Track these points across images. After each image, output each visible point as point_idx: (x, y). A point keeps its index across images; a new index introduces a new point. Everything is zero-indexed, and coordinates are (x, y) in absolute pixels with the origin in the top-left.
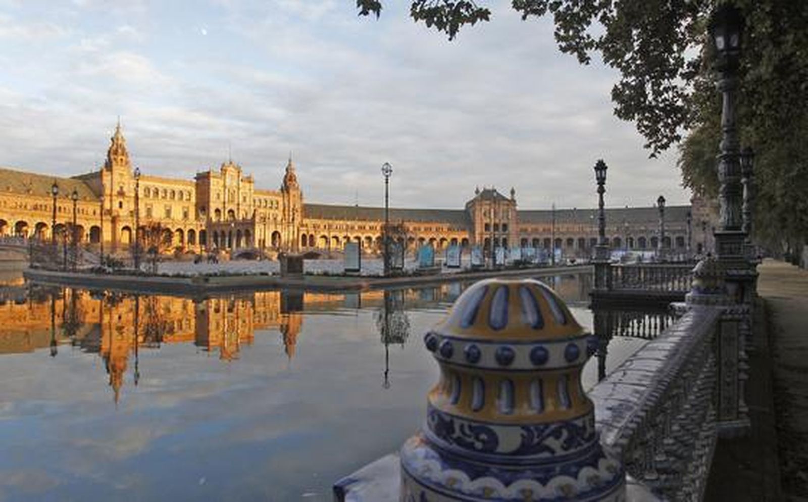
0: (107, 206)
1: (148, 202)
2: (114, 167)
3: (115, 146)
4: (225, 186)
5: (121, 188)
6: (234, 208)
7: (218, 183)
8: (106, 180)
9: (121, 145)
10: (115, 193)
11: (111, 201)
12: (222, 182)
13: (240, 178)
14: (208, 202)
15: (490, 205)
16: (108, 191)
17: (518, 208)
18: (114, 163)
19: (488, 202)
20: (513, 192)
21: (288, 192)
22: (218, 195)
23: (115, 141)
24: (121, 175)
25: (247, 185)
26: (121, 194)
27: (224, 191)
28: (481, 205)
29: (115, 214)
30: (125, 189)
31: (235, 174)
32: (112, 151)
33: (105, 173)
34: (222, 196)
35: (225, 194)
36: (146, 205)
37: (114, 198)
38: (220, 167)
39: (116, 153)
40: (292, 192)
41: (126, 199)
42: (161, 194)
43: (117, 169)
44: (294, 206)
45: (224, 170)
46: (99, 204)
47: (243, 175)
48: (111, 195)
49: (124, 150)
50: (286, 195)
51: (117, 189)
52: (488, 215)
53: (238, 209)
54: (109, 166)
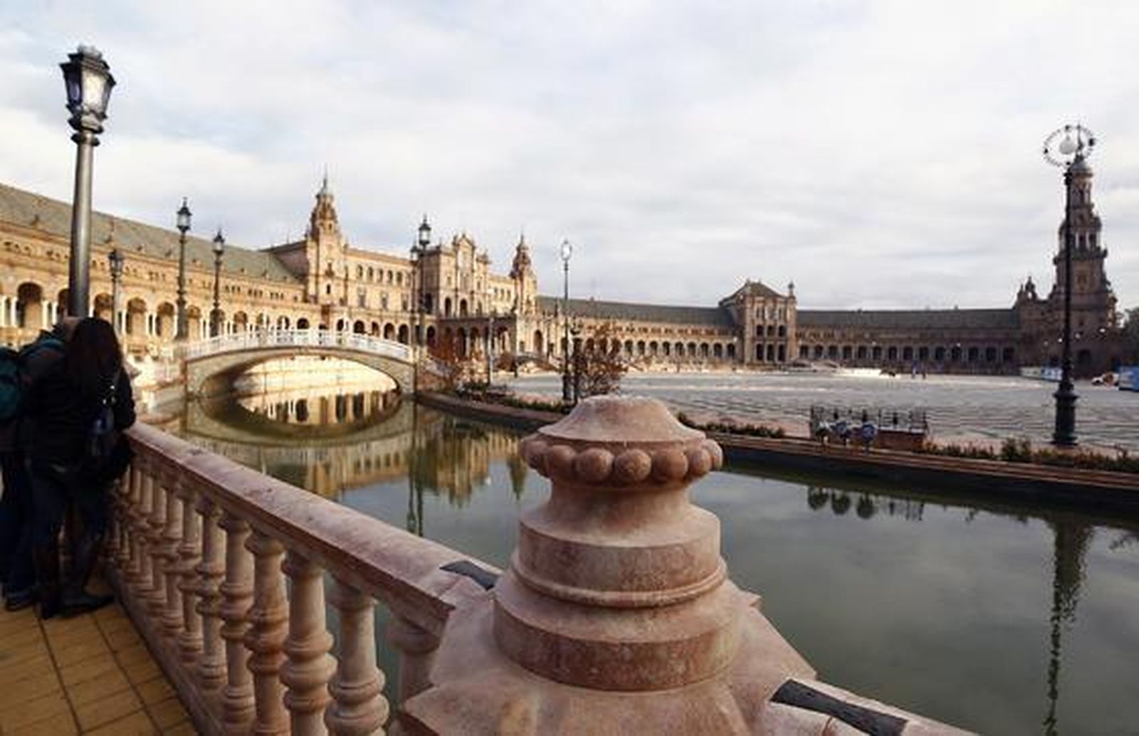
0: (312, 290)
1: (362, 286)
2: (322, 237)
3: (321, 206)
4: (457, 267)
5: (330, 265)
6: (467, 297)
7: (449, 262)
8: (311, 254)
9: (329, 206)
10: (321, 272)
11: (317, 283)
12: (453, 262)
13: (475, 257)
14: (438, 288)
15: (764, 302)
16: (313, 271)
17: (799, 308)
18: (322, 230)
19: (761, 298)
20: (791, 286)
21: (522, 280)
22: (449, 279)
23: (322, 200)
24: (330, 247)
25: (481, 265)
26: (330, 274)
27: (456, 274)
28: (753, 302)
29: (322, 301)
30: (334, 268)
31: (468, 251)
32: (318, 215)
33: (310, 243)
34: (453, 281)
35: (456, 279)
36: (359, 290)
37: (321, 279)
38: (452, 240)
39: (323, 217)
40: (526, 279)
41: (336, 281)
42: (376, 276)
43: (325, 240)
44: (528, 296)
45: (456, 244)
46: (302, 287)
47: (479, 252)
48: (317, 276)
49: (333, 211)
50: (519, 282)
51: (324, 267)
52: (760, 314)
53: (472, 299)
54: (314, 234)
